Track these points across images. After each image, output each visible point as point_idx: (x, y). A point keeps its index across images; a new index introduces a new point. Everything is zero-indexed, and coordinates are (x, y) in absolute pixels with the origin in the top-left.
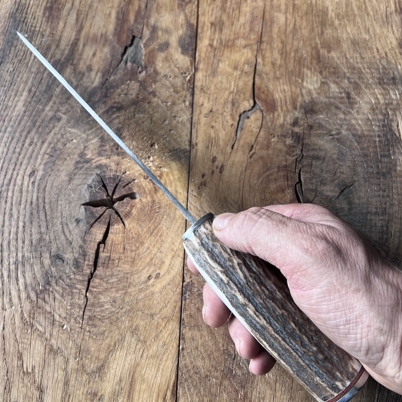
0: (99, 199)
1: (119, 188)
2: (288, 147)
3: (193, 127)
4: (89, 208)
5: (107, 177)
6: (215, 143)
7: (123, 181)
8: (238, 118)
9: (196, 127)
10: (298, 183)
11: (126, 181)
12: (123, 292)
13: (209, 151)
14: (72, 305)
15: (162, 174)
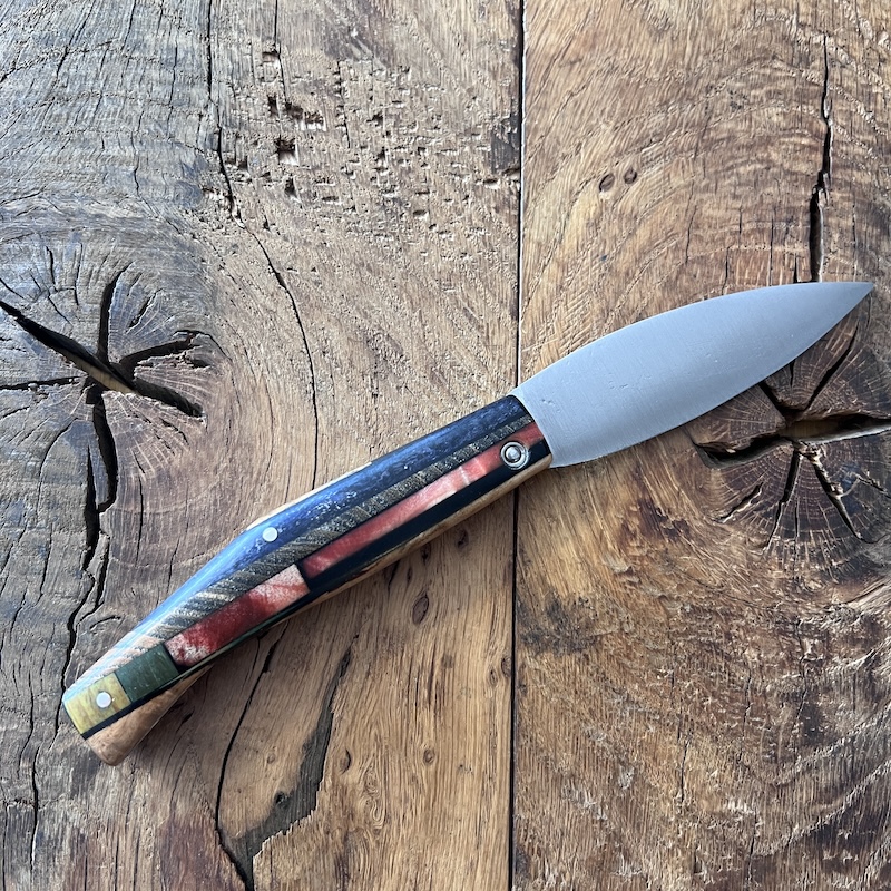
4: (873, 408)
5: (829, 530)
7: (767, 515)
8: (323, 796)
10: (103, 507)
11: (757, 514)
12: (712, 134)
14: (869, 98)
15: (622, 543)
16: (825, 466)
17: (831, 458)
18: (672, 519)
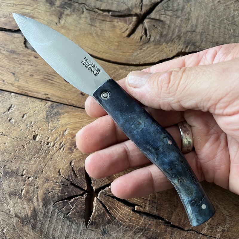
0: (84, 206)
1: (77, 182)
2: (73, 13)
3: (26, 94)
4: (92, 218)
5: (60, 194)
6: (50, 77)
7: (69, 176)
9: (27, 92)
11: (70, 174)
13: (57, 83)
15: (71, 134)
16: (78, 198)
17: (80, 200)
18: (75, 150)
